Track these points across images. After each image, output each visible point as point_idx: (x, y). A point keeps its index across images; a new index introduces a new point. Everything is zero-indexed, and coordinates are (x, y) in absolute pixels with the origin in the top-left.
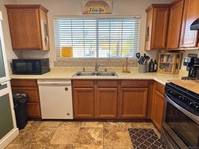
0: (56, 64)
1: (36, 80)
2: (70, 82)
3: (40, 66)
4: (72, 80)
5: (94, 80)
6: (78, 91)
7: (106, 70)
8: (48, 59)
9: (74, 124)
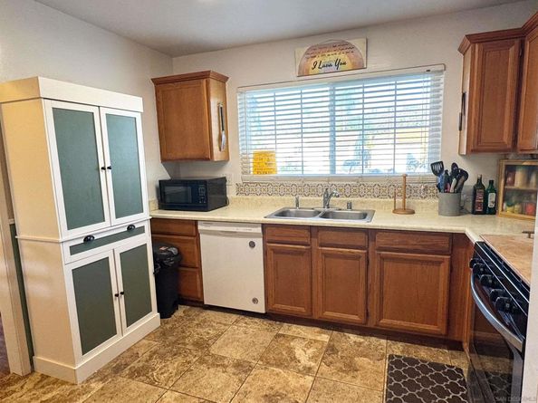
0: (240, 190)
1: (195, 223)
2: (259, 230)
3: (207, 194)
4: (264, 226)
5: (310, 228)
6: (276, 251)
7: (350, 206)
8: (224, 179)
9: (265, 324)
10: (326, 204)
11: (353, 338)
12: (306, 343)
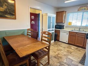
0: (66, 27)
1: (60, 30)
2: (68, 32)
3: (61, 27)
4: (69, 32)
5: (76, 32)
6: (70, 35)
7: (83, 30)
8: (64, 25)
10: (79, 30)
11: (80, 48)
12: (73, 47)
